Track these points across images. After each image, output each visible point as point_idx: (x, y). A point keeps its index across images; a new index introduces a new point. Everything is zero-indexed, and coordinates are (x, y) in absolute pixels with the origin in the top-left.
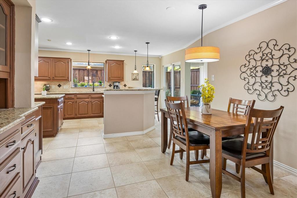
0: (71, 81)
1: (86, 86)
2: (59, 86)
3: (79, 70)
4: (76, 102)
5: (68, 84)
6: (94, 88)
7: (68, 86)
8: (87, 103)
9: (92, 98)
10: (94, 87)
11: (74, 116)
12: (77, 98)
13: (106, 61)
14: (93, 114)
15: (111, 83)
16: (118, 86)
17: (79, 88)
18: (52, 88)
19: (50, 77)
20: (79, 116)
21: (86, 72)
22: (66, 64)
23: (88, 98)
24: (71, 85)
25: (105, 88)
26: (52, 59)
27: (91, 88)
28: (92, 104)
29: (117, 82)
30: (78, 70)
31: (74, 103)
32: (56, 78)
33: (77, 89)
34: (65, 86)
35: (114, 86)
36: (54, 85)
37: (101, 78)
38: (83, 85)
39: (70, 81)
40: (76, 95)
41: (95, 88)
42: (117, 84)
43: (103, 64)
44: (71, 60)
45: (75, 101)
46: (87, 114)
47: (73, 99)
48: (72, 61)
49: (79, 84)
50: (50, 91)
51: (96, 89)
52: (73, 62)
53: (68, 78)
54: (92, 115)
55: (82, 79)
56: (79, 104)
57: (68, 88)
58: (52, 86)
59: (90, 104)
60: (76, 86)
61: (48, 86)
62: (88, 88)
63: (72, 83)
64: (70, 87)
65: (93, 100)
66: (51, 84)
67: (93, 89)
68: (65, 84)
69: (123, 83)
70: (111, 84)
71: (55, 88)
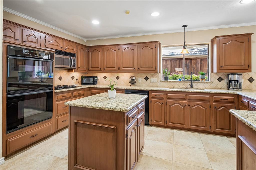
0: (160, 72)
1: (180, 80)
2: (146, 78)
3: (171, 60)
4: (166, 104)
5: (156, 76)
6: (192, 83)
7: (157, 79)
8: (182, 106)
9: (191, 100)
10: (192, 81)
11: (163, 124)
12: (168, 98)
13: (213, 41)
14: (192, 125)
15: (221, 75)
16: (237, 81)
17: (170, 82)
18: (139, 81)
19: (135, 67)
20: (171, 124)
21: (178, 62)
22: (154, 49)
23: (184, 99)
24: (160, 77)
25: (210, 83)
26: (138, 45)
27: (187, 82)
28: (191, 110)
29: (235, 74)
30: (169, 61)
31: (163, 105)
32: (141, 69)
33: (168, 83)
34: (153, 78)
35: (230, 81)
36: (140, 77)
37: (196, 68)
38: (175, 78)
39: (158, 72)
40: (166, 92)
41: (194, 82)
42: (235, 77)
43: (207, 46)
44: (160, 44)
45: (165, 102)
46: (182, 124)
47: (162, 98)
48: (161, 46)
49: (170, 77)
50: (136, 84)
51: (196, 84)
52: (163, 47)
53: (156, 68)
54: (191, 127)
55: (174, 70)
56: (170, 107)
57: (157, 82)
58: (139, 78)
59: (187, 110)
60: (166, 79)
61: (134, 78)
62: (183, 82)
63: (161, 76)
64: (159, 81)
65: (192, 103)
66: (138, 77)
67: (190, 84)
68: (152, 76)
69: (247, 75)
70: (222, 77)
71: (141, 81)
